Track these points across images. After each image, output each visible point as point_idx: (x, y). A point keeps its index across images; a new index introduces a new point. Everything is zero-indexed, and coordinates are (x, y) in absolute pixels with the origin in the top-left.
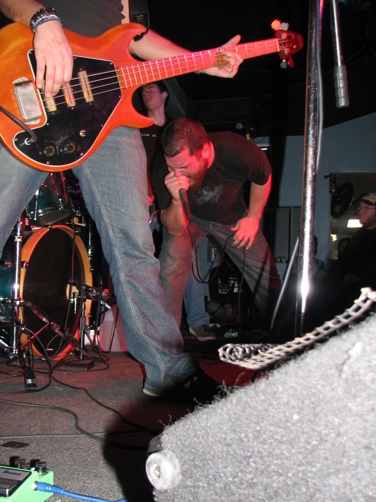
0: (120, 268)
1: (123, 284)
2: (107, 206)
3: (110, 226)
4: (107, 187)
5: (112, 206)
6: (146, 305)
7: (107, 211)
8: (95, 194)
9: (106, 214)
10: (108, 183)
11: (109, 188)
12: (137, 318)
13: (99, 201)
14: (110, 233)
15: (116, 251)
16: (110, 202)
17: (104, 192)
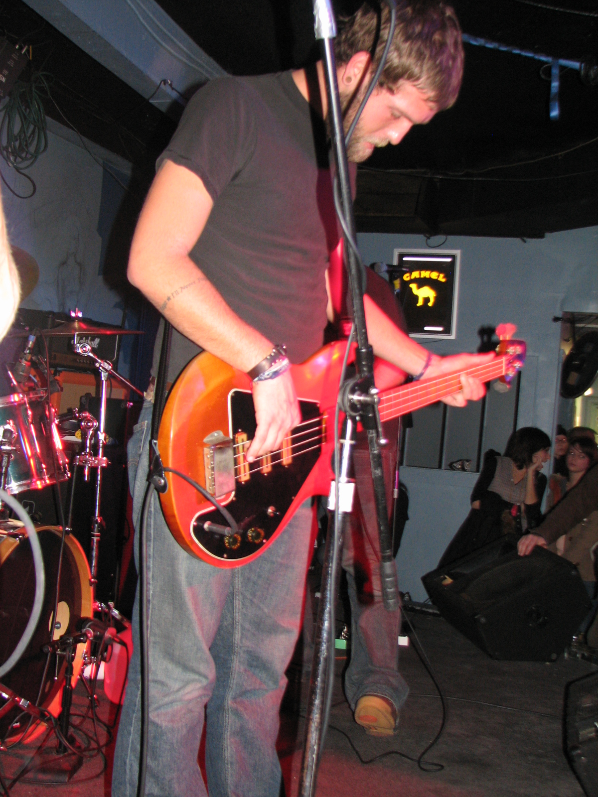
0: (230, 687)
1: (227, 711)
2: (247, 598)
3: (240, 626)
4: (257, 574)
5: (255, 600)
6: (250, 748)
7: (243, 604)
8: (236, 577)
9: (240, 608)
10: (260, 568)
11: (259, 576)
12: (229, 766)
13: (237, 587)
14: (237, 636)
15: (235, 662)
16: (254, 594)
17: (249, 579)
